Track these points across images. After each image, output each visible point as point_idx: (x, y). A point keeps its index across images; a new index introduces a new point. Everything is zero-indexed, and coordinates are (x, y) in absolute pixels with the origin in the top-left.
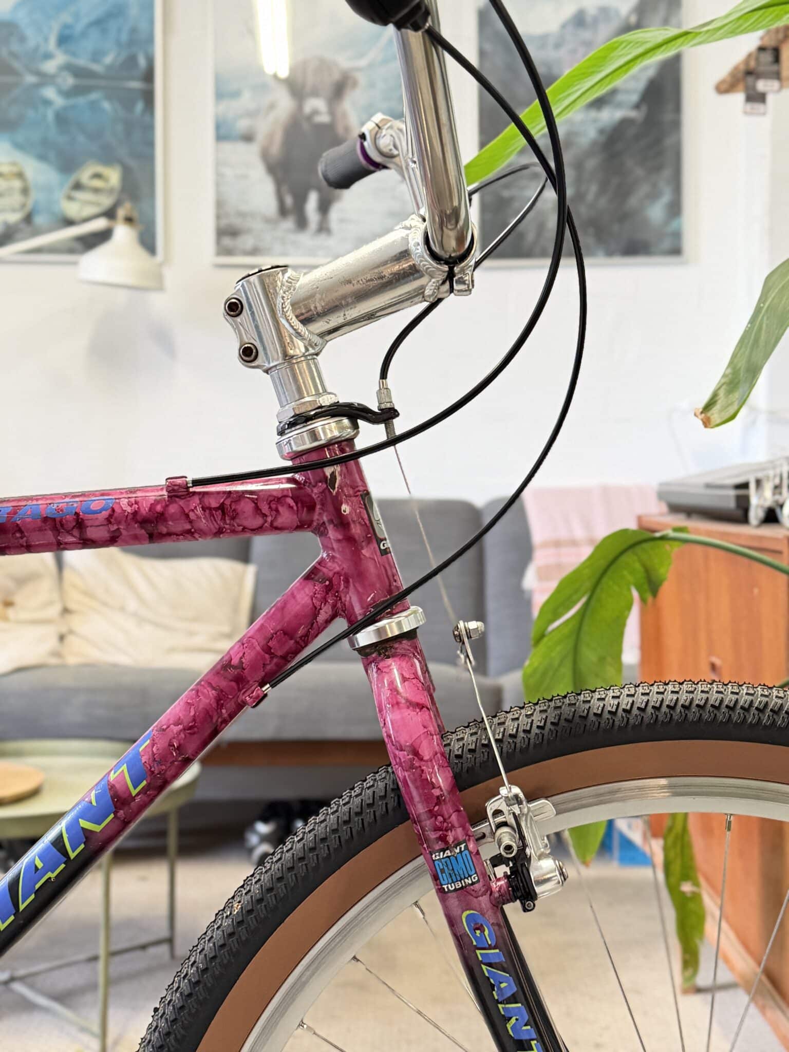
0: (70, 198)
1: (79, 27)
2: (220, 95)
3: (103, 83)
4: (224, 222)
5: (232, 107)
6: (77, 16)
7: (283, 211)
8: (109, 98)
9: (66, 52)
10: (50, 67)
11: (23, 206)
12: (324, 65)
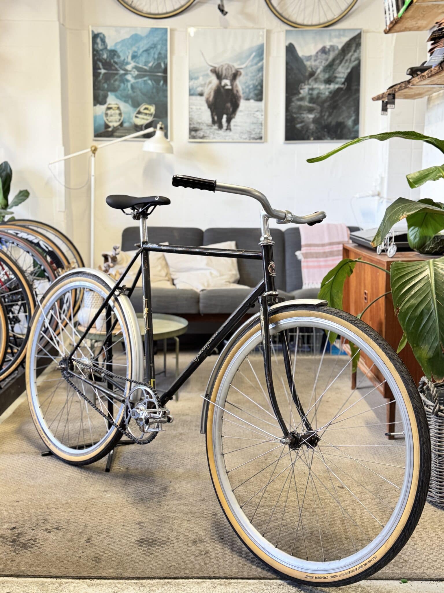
0: (136, 117)
1: (140, 52)
2: (191, 79)
3: (148, 73)
4: (192, 126)
5: (195, 83)
6: (138, 48)
7: (214, 122)
8: (151, 79)
9: (135, 62)
10: (129, 67)
11: (120, 120)
12: (229, 67)
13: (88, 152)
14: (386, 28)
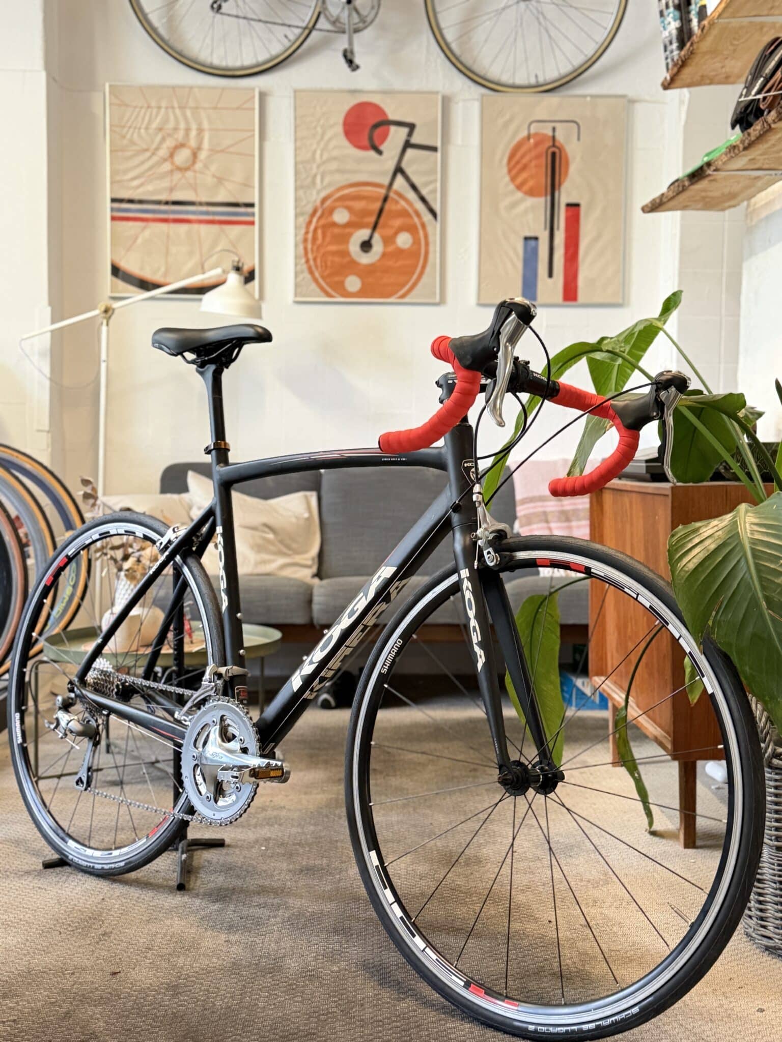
13: (97, 315)
14: (666, 78)
